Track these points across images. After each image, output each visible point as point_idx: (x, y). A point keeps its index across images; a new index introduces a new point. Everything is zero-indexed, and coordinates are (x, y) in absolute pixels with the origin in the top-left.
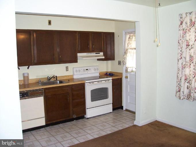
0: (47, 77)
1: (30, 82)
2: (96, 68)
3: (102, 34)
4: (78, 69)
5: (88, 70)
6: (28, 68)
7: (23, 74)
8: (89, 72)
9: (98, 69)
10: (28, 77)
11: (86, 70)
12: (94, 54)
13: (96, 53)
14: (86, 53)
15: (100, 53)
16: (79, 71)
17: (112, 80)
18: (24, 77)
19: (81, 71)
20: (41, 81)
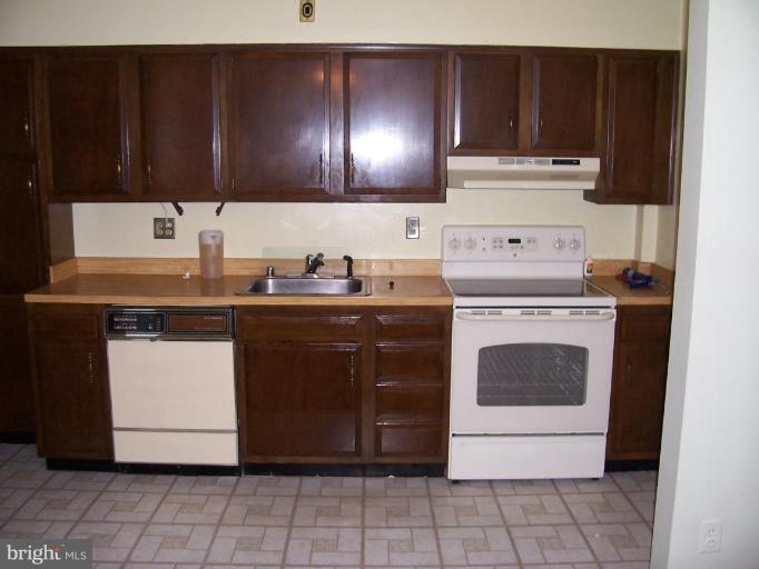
0: (304, 257)
1: (228, 270)
2: (567, 235)
3: (600, 59)
4: (462, 235)
5: (518, 241)
6: (218, 211)
7: (201, 235)
8: (522, 254)
9: (576, 244)
10: (220, 248)
11: (511, 241)
12: (546, 163)
13: (555, 162)
14: (495, 159)
15: (582, 160)
16: (471, 244)
17: (615, 312)
18: (203, 248)
19: (480, 244)
20: (276, 272)
